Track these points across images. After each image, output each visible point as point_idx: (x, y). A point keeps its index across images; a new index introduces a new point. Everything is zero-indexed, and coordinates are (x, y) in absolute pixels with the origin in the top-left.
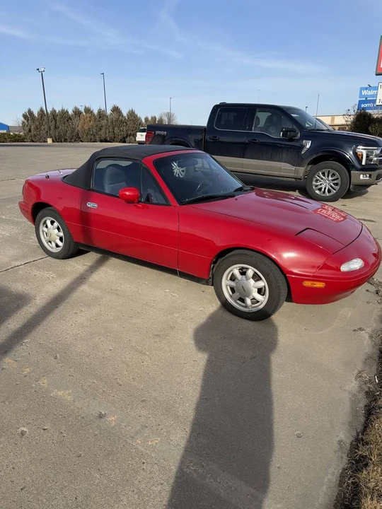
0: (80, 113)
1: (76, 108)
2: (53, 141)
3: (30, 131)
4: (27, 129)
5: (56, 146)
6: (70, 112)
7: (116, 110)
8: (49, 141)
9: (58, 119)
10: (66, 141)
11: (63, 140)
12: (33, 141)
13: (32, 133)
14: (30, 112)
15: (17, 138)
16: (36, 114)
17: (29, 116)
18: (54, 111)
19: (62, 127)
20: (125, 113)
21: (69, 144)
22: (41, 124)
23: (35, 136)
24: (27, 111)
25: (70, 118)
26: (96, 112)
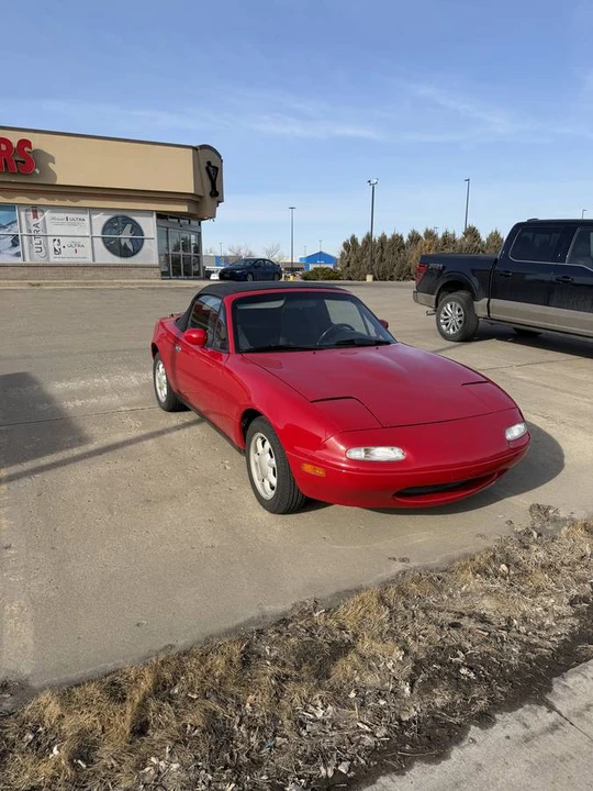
0: (419, 238)
1: (413, 232)
2: (374, 279)
3: (348, 265)
4: (345, 262)
5: (377, 286)
6: (405, 239)
7: (471, 233)
8: (369, 278)
9: (386, 248)
10: (391, 278)
11: (388, 277)
12: (350, 279)
13: (350, 269)
14: (354, 240)
15: (332, 275)
16: (360, 242)
17: (351, 245)
18: (384, 237)
19: (389, 259)
20: (484, 237)
21: (395, 282)
22: (363, 256)
23: (353, 272)
24: (349, 238)
25: (403, 247)
26: (440, 236)
